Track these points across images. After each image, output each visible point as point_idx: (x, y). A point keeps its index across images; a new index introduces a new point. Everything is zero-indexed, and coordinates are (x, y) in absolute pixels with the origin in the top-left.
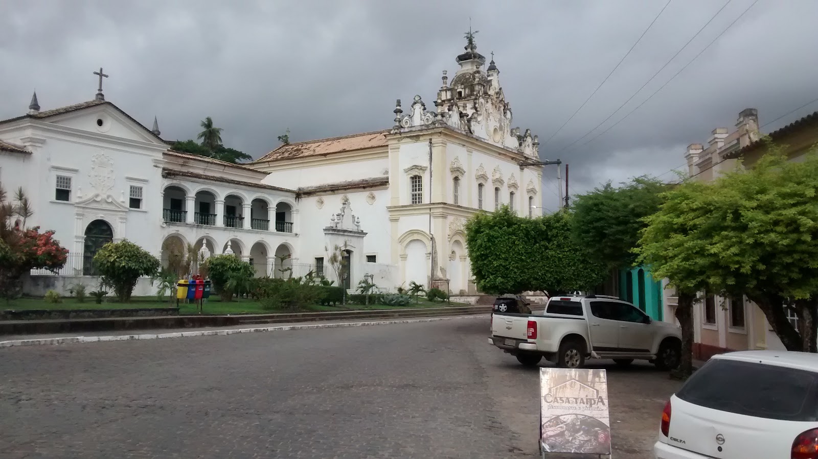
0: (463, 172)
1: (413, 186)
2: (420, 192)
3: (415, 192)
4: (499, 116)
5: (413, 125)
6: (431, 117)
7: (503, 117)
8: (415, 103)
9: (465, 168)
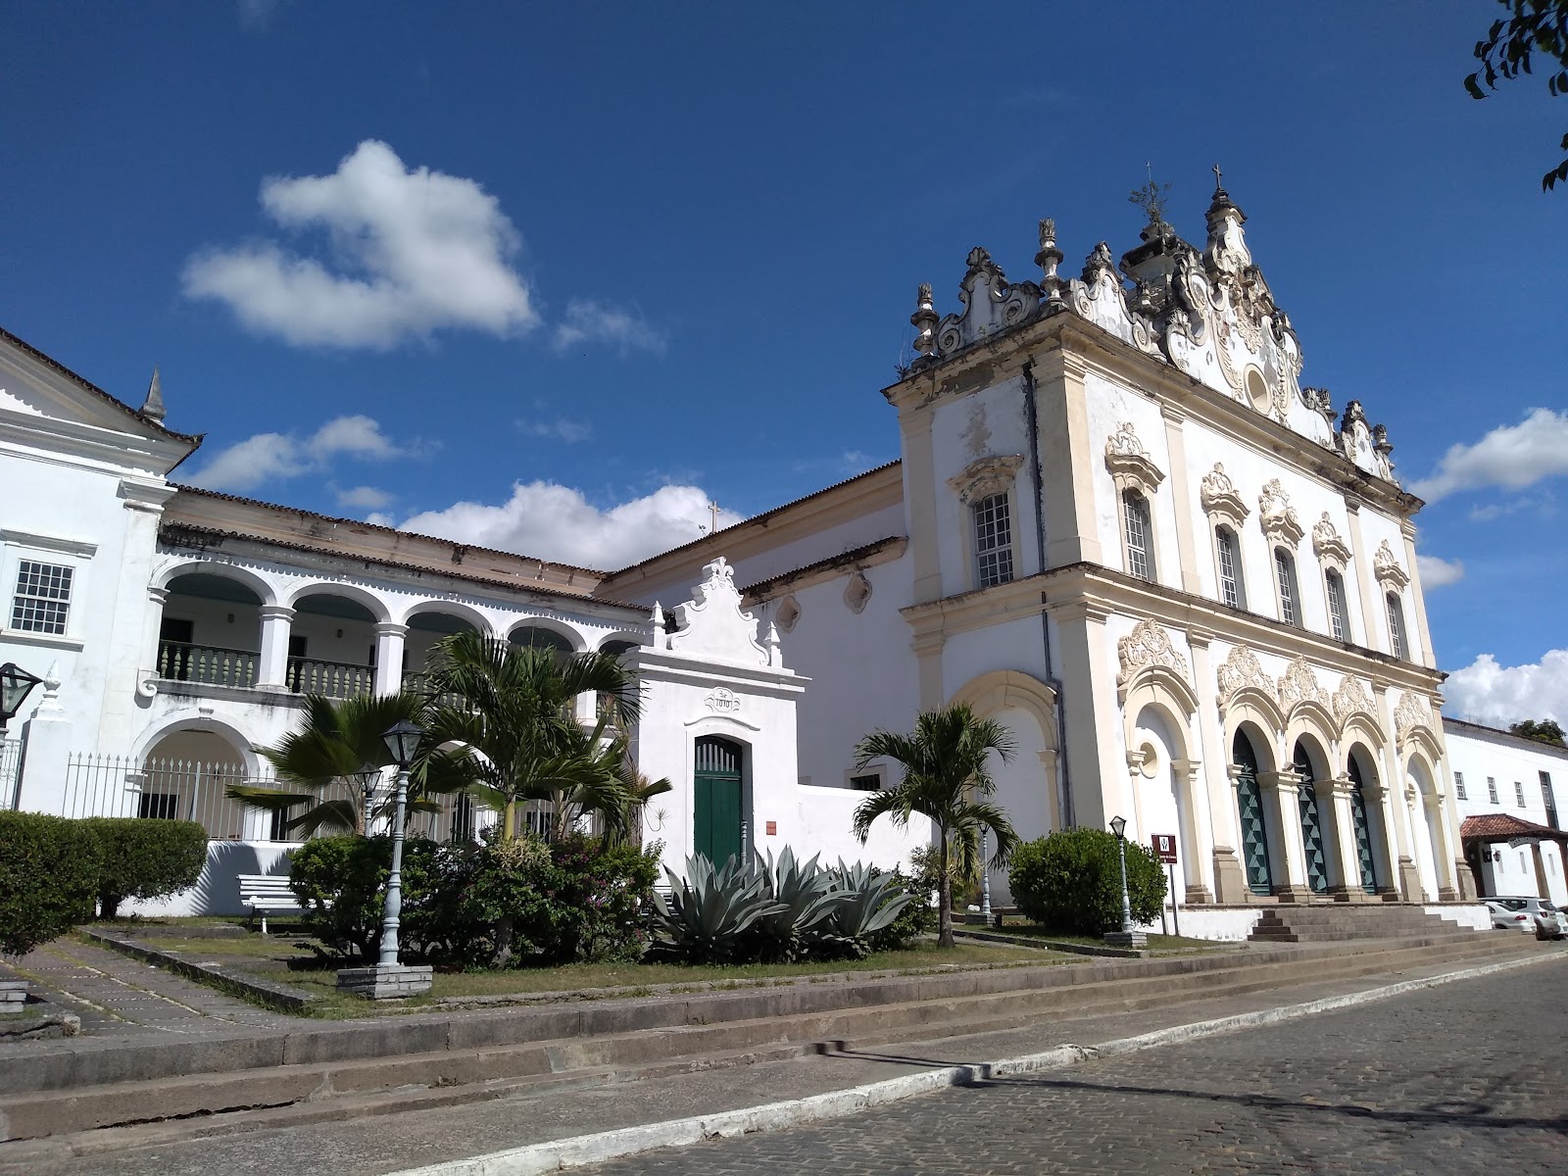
0: (1154, 478)
1: (981, 533)
2: (1004, 548)
3: (988, 552)
4: (1258, 339)
5: (968, 342)
6: (1023, 299)
7: (1273, 346)
8: (971, 274)
9: (1158, 459)
